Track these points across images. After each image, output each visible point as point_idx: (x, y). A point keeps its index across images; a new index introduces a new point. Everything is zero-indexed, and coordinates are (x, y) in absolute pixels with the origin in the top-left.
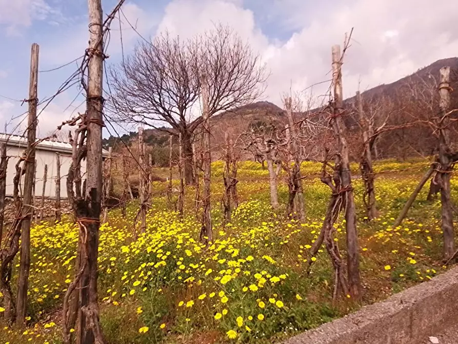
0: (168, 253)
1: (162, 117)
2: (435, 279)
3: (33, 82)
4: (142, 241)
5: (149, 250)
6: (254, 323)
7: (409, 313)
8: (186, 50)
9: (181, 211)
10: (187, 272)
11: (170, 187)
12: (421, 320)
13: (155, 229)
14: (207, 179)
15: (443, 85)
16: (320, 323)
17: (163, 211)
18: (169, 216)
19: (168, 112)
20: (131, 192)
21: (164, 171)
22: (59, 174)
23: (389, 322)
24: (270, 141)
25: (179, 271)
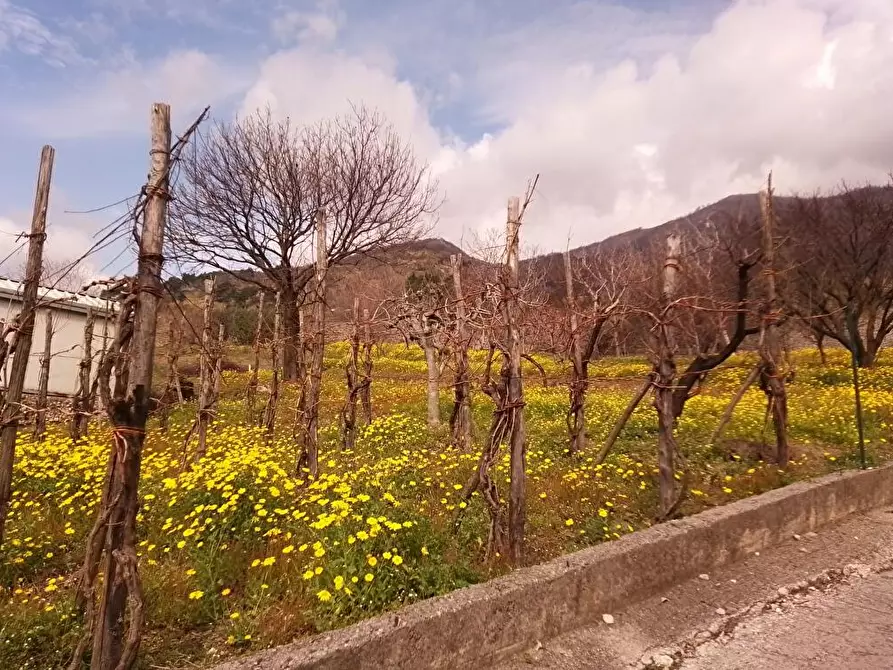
0: (242, 491)
1: (248, 257)
2: (625, 537)
3: (40, 207)
4: (198, 470)
5: (210, 484)
6: (361, 588)
7: (575, 580)
8: (300, 144)
9: (270, 426)
10: (270, 520)
11: (253, 384)
12: (593, 590)
13: (221, 455)
14: (315, 376)
15: (670, 262)
16: (452, 588)
17: (238, 425)
18: (247, 435)
19: (259, 250)
20: (178, 389)
21: (245, 352)
22: (48, 348)
23: (545, 589)
24: (432, 316)
25: (258, 519)
